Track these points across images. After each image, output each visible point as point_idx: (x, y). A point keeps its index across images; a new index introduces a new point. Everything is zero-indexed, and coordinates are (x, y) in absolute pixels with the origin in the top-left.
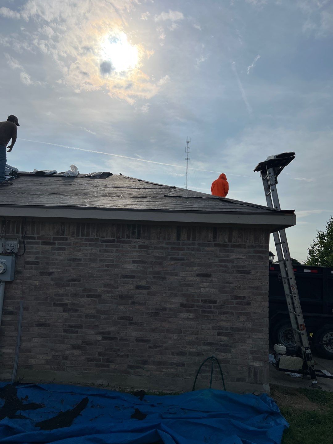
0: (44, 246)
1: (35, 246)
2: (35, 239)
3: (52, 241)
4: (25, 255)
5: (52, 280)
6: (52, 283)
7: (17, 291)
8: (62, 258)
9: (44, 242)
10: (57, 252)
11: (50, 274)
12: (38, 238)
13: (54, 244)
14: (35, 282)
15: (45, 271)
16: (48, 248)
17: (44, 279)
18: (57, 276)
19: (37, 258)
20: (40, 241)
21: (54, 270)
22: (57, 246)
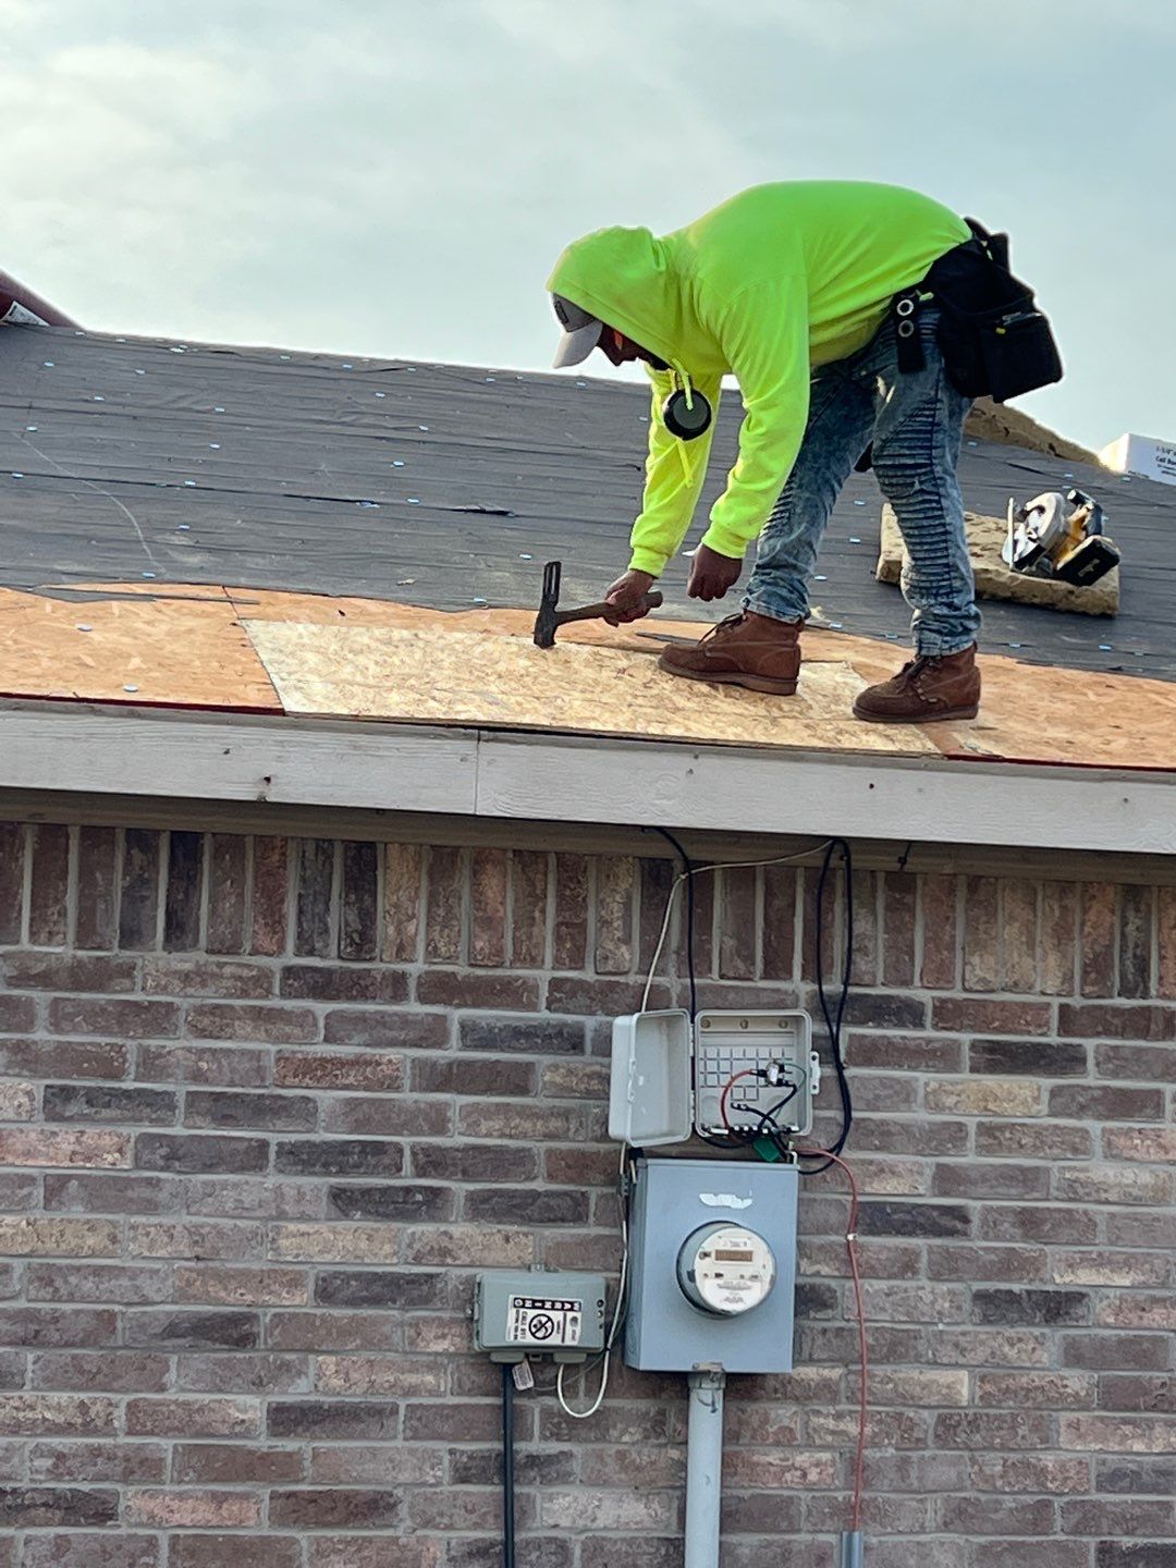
0: (990, 1081)
1: (924, 1079)
2: (920, 1025)
3: (1054, 1039)
4: (846, 1153)
5: (1074, 1356)
6: (1077, 1381)
7: (802, 1459)
8: (1146, 1178)
9: (993, 1048)
10: (1094, 1126)
11: (1058, 1306)
12: (947, 1014)
13: (1071, 1060)
14: (943, 1377)
15: (1016, 1287)
16: (1023, 1095)
17: (1011, 1353)
18: (1108, 1326)
19: (947, 1179)
20: (966, 1038)
21: (1085, 1277)
22: (1092, 1078)
